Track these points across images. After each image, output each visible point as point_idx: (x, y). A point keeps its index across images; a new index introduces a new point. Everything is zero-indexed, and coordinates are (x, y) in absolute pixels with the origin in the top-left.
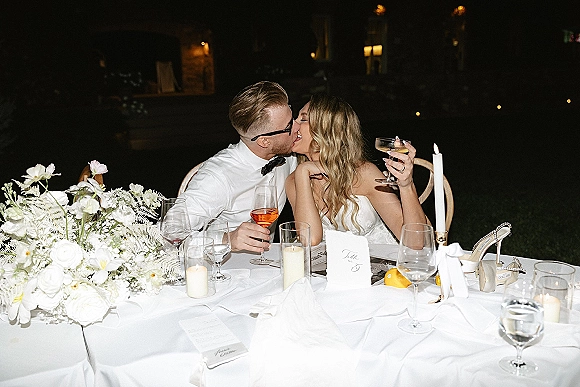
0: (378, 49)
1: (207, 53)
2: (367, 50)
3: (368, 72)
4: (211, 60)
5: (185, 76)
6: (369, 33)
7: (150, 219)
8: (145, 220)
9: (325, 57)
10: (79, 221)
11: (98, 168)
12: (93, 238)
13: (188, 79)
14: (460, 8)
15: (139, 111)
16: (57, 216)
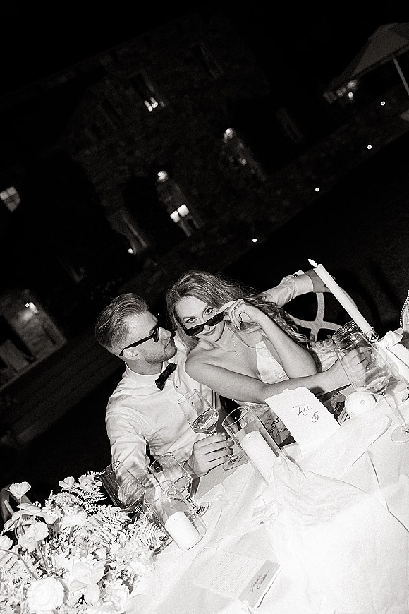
0: (183, 210)
1: (36, 311)
2: (174, 216)
3: (188, 234)
4: (44, 315)
5: (29, 345)
6: (166, 200)
7: (100, 503)
8: (95, 507)
9: (142, 246)
10: (35, 555)
11: (20, 489)
12: (59, 560)
13: (35, 345)
14: (228, 132)
15: (9, 404)
16: (11, 563)
